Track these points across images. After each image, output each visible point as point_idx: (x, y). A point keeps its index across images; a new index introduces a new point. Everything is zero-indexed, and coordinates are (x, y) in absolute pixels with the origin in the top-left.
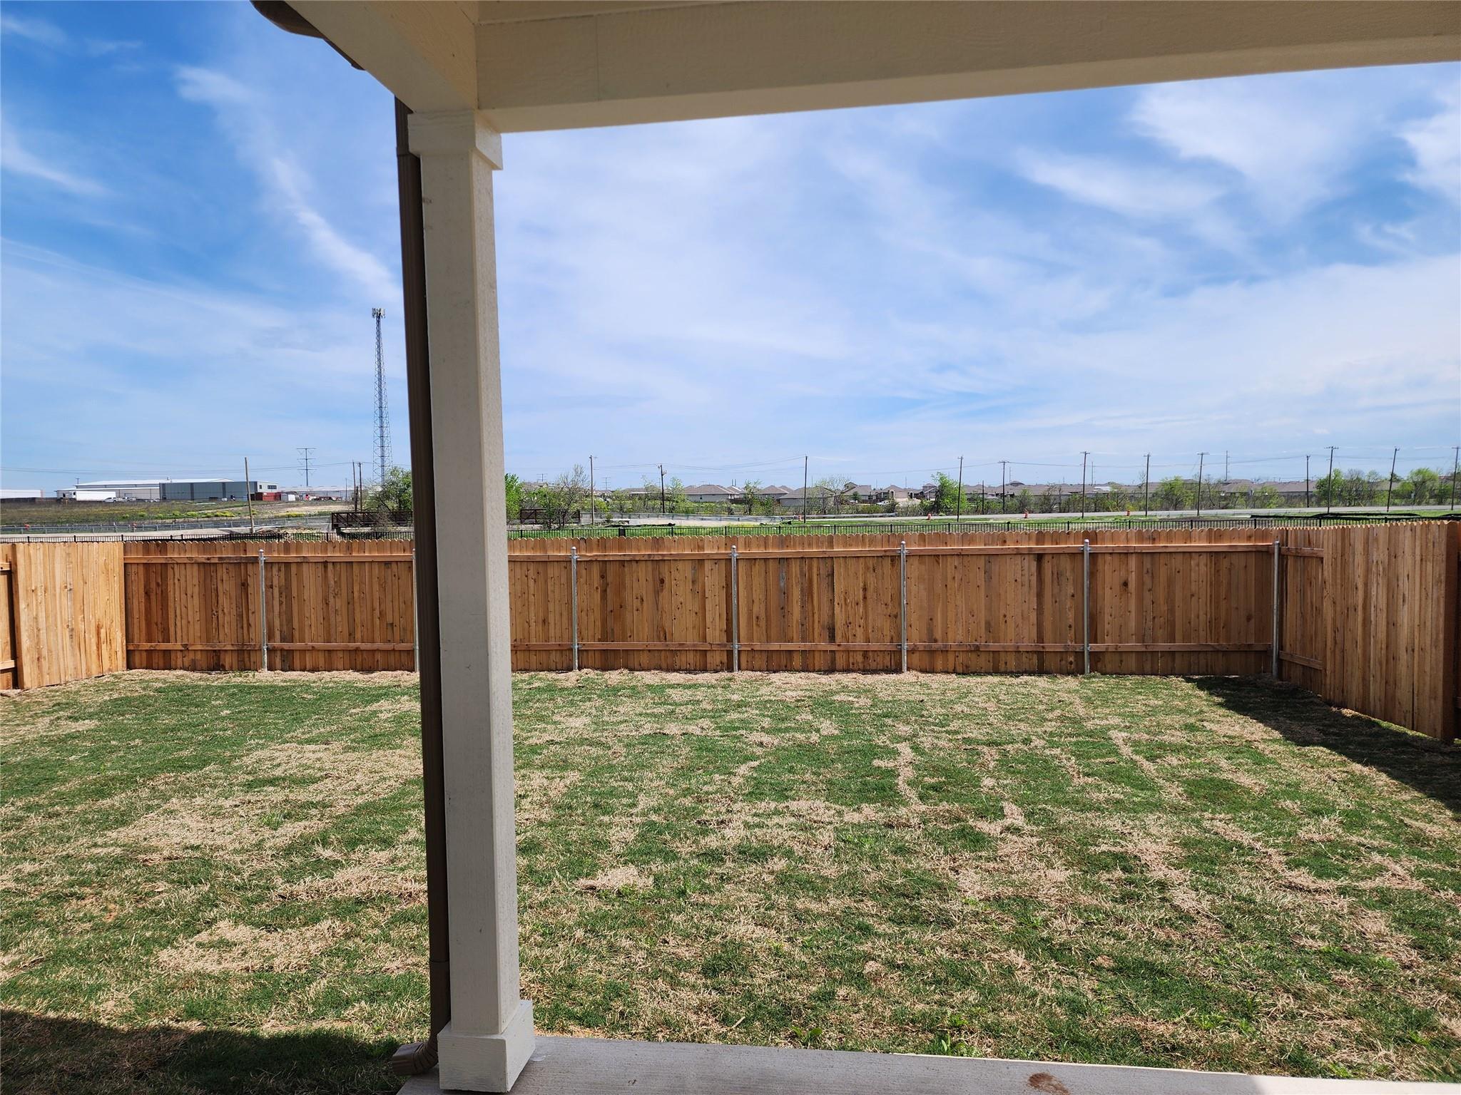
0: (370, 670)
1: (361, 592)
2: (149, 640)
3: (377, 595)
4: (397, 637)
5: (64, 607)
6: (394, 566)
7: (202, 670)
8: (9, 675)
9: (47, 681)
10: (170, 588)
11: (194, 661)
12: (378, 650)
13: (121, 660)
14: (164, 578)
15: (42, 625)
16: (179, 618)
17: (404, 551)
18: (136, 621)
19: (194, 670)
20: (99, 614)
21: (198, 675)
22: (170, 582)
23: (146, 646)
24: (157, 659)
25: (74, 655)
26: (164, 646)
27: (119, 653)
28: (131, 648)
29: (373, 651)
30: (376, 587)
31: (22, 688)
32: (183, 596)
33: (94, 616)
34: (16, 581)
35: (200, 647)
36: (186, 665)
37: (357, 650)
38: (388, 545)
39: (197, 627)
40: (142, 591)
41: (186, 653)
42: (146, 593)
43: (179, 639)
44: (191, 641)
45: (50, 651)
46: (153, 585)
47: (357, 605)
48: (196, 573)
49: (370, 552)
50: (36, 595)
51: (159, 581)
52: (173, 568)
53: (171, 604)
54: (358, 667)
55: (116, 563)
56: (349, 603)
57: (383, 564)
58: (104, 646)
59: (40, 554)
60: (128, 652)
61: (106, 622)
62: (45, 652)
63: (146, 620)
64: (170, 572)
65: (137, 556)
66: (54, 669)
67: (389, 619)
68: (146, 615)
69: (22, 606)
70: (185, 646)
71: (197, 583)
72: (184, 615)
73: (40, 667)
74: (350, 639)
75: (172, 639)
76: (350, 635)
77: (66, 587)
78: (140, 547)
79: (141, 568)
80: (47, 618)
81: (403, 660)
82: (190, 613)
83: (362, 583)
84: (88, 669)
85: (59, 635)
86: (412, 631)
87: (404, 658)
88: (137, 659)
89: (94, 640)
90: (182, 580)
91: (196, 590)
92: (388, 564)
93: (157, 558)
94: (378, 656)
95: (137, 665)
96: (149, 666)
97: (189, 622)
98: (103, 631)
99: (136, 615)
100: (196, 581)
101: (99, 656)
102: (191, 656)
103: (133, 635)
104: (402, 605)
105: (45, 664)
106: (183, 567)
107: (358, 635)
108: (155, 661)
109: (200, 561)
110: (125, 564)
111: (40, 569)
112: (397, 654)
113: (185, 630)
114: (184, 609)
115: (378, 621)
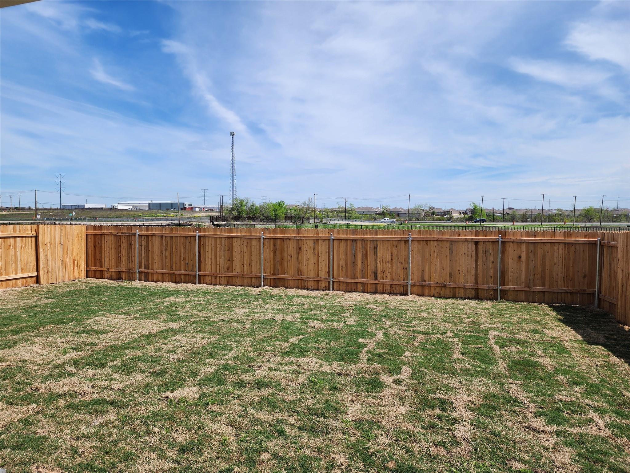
0: (179, 283)
1: (176, 249)
2: (95, 266)
3: (182, 250)
4: (190, 269)
5: (59, 251)
6: (189, 238)
7: (114, 280)
8: (35, 278)
9: (50, 281)
10: (103, 245)
11: (111, 275)
12: (182, 274)
13: (83, 273)
14: (101, 241)
15: (49, 258)
16: (106, 257)
17: (193, 232)
18: (90, 258)
19: (111, 279)
20: (75, 255)
21: (112, 281)
22: (103, 242)
23: (94, 268)
24: (98, 274)
25: (63, 271)
26: (100, 269)
27: (83, 271)
28: (88, 269)
29: (180, 275)
30: (182, 247)
31: (40, 284)
32: (108, 248)
33: (72, 255)
34: (39, 240)
35: (113, 270)
36: (108, 277)
37: (173, 273)
38: (187, 229)
39: (113, 261)
40: (93, 246)
41: (108, 272)
42: (94, 247)
43: (106, 266)
44: (110, 267)
45: (52, 269)
46: (97, 243)
47: (174, 255)
48: (113, 239)
49: (180, 232)
50: (47, 246)
51: (99, 242)
52: (104, 237)
53: (103, 251)
54: (174, 281)
55: (83, 234)
56: (171, 254)
57: (185, 237)
58: (76, 268)
59: (49, 229)
60: (87, 270)
61: (78, 258)
62: (50, 270)
63: (94, 258)
64: (103, 238)
65: (91, 231)
66: (54, 277)
67: (187, 262)
68: (94, 256)
69: (41, 250)
70: (108, 269)
71: (113, 243)
72: (108, 256)
73: (48, 276)
74: (171, 269)
75: (103, 266)
76: (171, 267)
77: (60, 243)
78: (93, 228)
79: (93, 236)
80: (51, 255)
81: (192, 279)
82: (110, 256)
83: (176, 245)
84: (69, 277)
85: (57, 263)
86: (196, 267)
87: (192, 278)
88: (90, 274)
89: (72, 266)
90: (108, 242)
91: (113, 246)
92: (187, 237)
93: (98, 232)
94: (182, 277)
95: (90, 276)
96: (95, 277)
97: (110, 259)
98: (76, 262)
99: (90, 256)
100: (113, 242)
101: (74, 272)
102: (110, 273)
103: (89, 264)
104: (192, 255)
105: (50, 274)
106: (108, 236)
107: (174, 267)
108: (97, 275)
109: (114, 234)
110: (87, 234)
111: (49, 236)
112: (190, 276)
113: (108, 262)
114: (108, 254)
115: (182, 262)
